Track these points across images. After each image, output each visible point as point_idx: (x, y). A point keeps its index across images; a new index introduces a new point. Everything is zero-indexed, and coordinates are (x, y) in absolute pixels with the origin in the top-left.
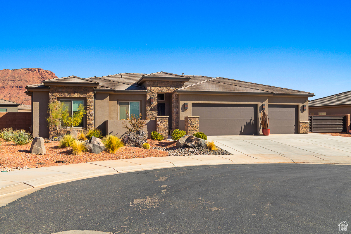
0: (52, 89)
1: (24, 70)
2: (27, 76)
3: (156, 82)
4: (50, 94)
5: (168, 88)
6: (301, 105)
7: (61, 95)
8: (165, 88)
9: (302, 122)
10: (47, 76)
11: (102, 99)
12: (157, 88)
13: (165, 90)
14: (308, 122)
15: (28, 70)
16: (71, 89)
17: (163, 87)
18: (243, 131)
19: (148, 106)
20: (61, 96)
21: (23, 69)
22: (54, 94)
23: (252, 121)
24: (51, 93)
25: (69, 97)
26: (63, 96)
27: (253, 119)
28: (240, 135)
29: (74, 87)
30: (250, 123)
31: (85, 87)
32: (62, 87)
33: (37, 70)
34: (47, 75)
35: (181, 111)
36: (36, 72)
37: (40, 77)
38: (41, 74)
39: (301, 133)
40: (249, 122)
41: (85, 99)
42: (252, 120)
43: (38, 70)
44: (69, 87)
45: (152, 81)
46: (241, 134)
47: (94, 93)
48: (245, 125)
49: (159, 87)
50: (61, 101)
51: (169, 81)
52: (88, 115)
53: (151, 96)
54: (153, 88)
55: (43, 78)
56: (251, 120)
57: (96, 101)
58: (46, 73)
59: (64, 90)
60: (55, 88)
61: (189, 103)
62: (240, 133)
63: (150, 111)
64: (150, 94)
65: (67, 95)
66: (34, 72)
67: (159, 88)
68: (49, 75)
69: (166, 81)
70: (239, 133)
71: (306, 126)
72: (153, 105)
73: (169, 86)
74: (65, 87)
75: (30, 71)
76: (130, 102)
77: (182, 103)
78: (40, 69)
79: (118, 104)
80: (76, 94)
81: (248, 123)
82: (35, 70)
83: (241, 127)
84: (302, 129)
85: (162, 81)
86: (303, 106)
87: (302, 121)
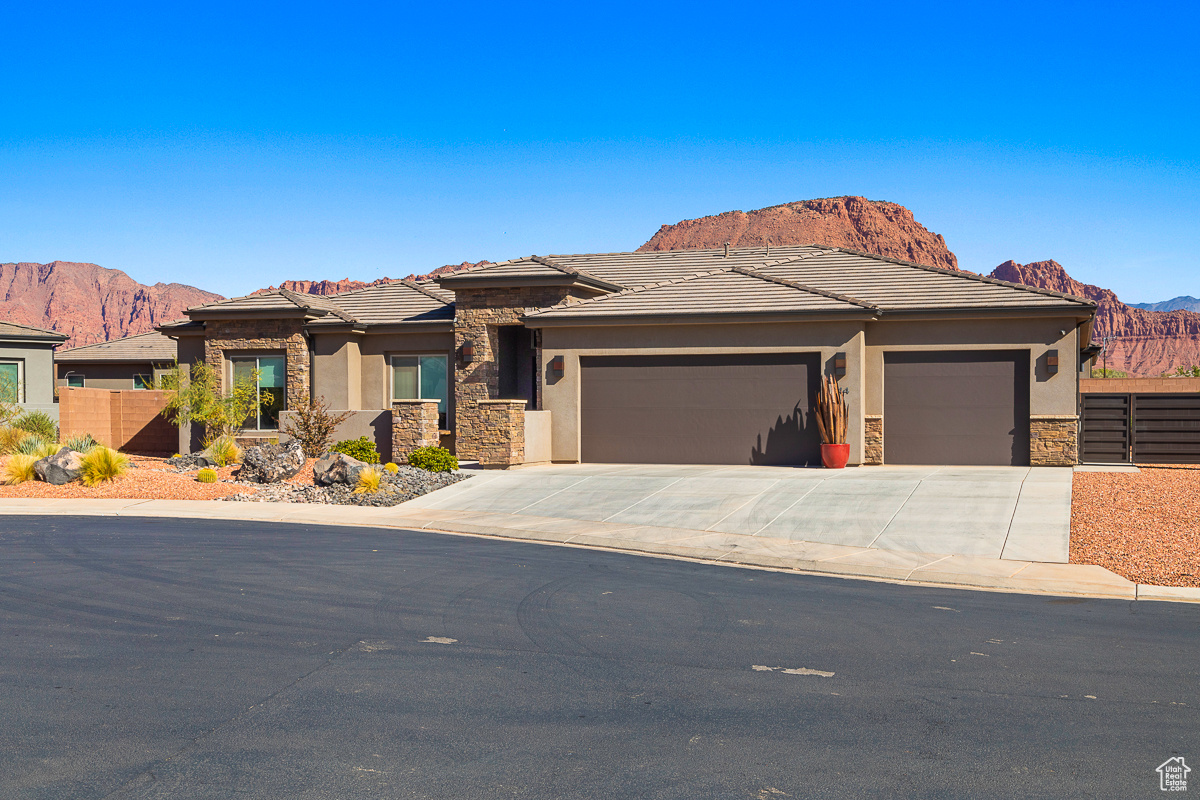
0: (211, 329)
1: (795, 207)
2: (805, 233)
3: (483, 293)
4: (207, 343)
5: (516, 309)
6: (1037, 350)
7: (230, 345)
8: (507, 310)
9: (1043, 420)
10: (880, 224)
11: (330, 351)
12: (483, 311)
13: (509, 317)
14: (1072, 420)
15: (809, 205)
16: (252, 326)
17: (501, 307)
18: (763, 451)
19: (459, 368)
20: (230, 348)
21: (790, 205)
22: (214, 342)
23: (799, 416)
24: (209, 339)
25: (248, 350)
26: (235, 347)
27: (805, 408)
28: (752, 464)
29: (258, 321)
30: (792, 423)
31: (284, 320)
32: (231, 324)
33: (842, 204)
34: (880, 221)
35: (544, 381)
36: (839, 214)
37: (854, 232)
38: (856, 221)
39: (1037, 465)
40: (788, 417)
41: (283, 351)
42: (800, 411)
43: (847, 205)
44: (246, 321)
45: (469, 290)
46: (759, 460)
47: (304, 335)
48: (771, 429)
49: (490, 307)
50: (234, 361)
51: (518, 288)
52: (292, 396)
53: (468, 338)
54: (474, 311)
55: (866, 234)
56: (797, 410)
57: (318, 358)
58: (879, 215)
59: (235, 331)
60: (217, 325)
61: (571, 357)
62: (753, 456)
63: (465, 382)
64: (464, 331)
65: (244, 344)
66: (831, 212)
67: (489, 311)
68: (890, 219)
69: (512, 288)
70: (750, 455)
71: (1061, 435)
72: (473, 366)
73: (522, 302)
74: (238, 321)
75: (816, 209)
76: (419, 356)
77: (547, 355)
78: (854, 200)
79: (388, 363)
80: (263, 341)
81: (784, 421)
82: (835, 206)
83: (759, 437)
84: (1043, 448)
85: (498, 289)
86: (1048, 354)
87: (1041, 417)
